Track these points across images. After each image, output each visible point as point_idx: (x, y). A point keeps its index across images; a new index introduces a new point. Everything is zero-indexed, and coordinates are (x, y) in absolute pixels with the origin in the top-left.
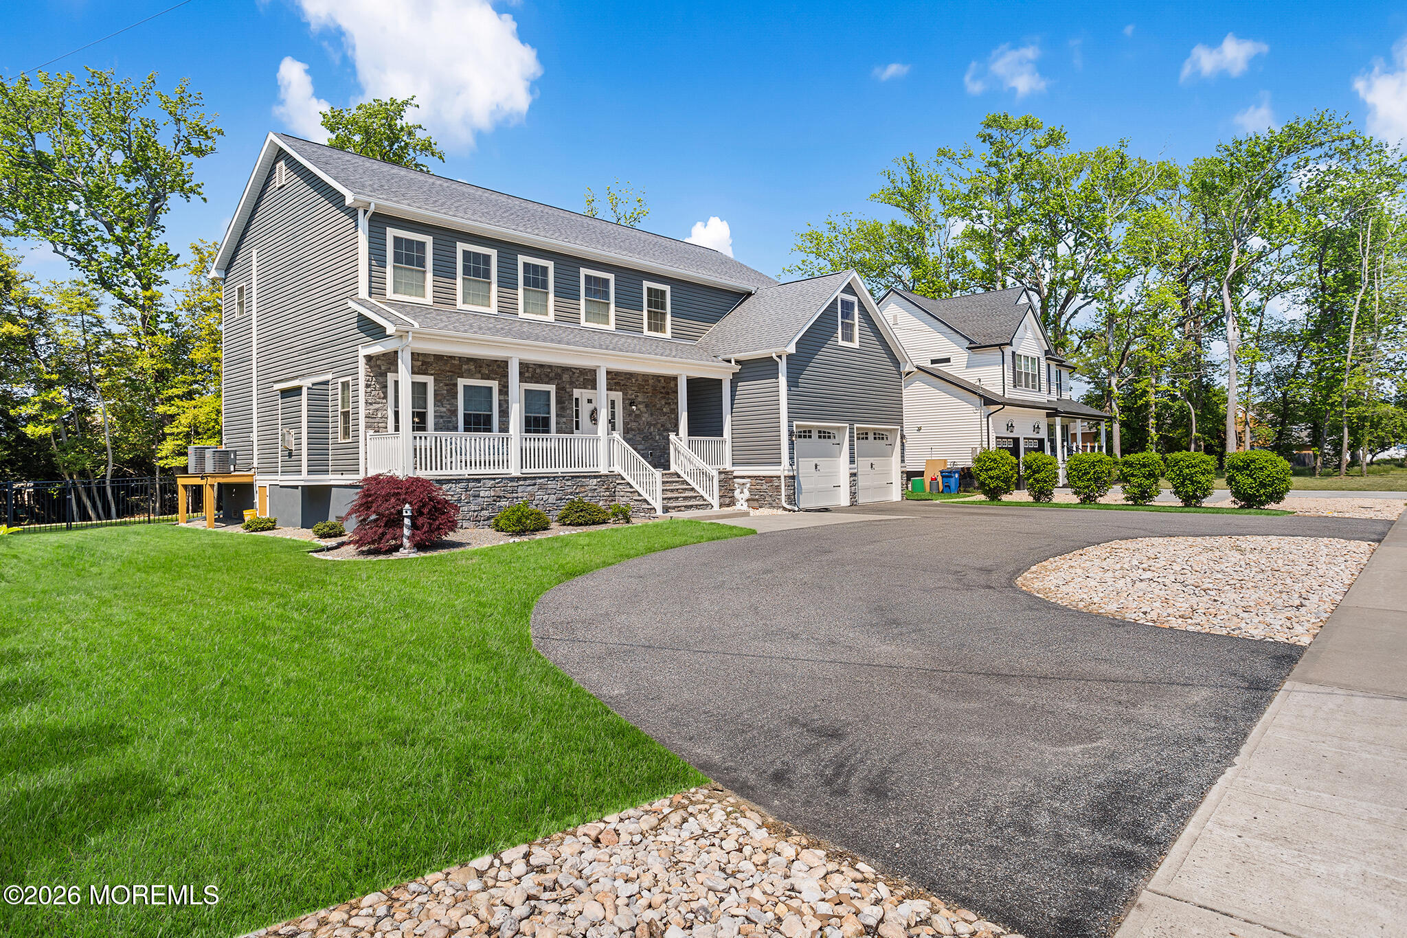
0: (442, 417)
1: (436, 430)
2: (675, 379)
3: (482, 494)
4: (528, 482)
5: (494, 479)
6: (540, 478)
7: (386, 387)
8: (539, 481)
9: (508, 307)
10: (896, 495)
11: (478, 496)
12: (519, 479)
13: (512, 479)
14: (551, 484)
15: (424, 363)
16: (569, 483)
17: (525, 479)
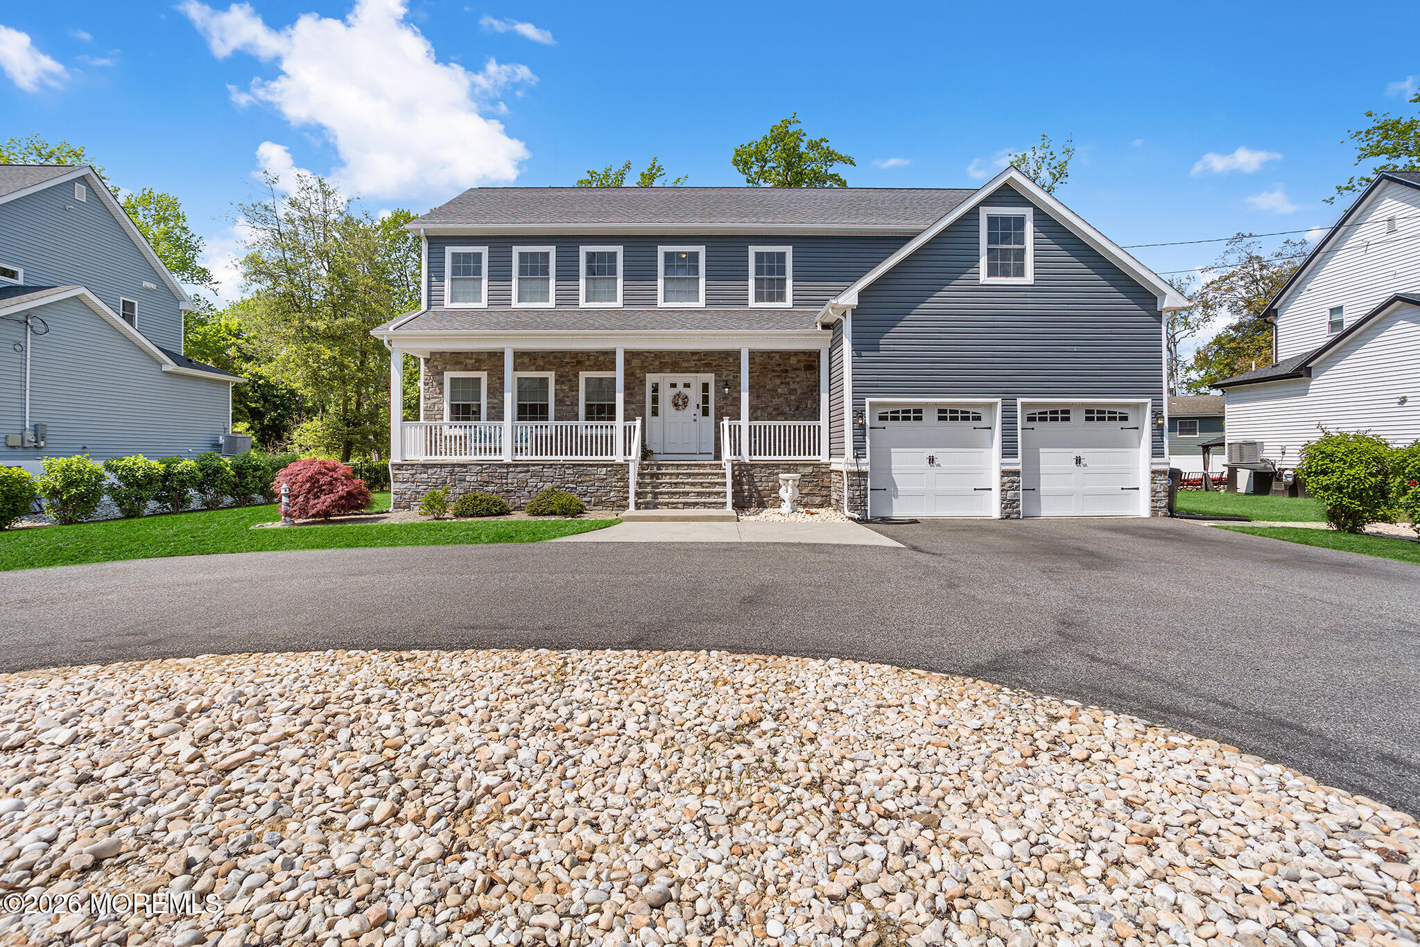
0: (494, 408)
1: (488, 420)
2: (739, 352)
3: (468, 479)
4: (519, 469)
5: (481, 465)
6: (534, 465)
7: (442, 384)
8: (532, 468)
9: (569, 298)
10: (1141, 507)
11: (464, 480)
12: (508, 465)
13: (502, 466)
14: (548, 472)
15: (478, 360)
16: (570, 471)
17: (516, 466)
